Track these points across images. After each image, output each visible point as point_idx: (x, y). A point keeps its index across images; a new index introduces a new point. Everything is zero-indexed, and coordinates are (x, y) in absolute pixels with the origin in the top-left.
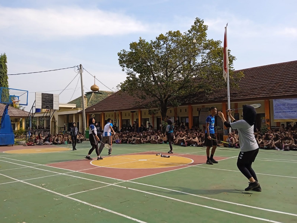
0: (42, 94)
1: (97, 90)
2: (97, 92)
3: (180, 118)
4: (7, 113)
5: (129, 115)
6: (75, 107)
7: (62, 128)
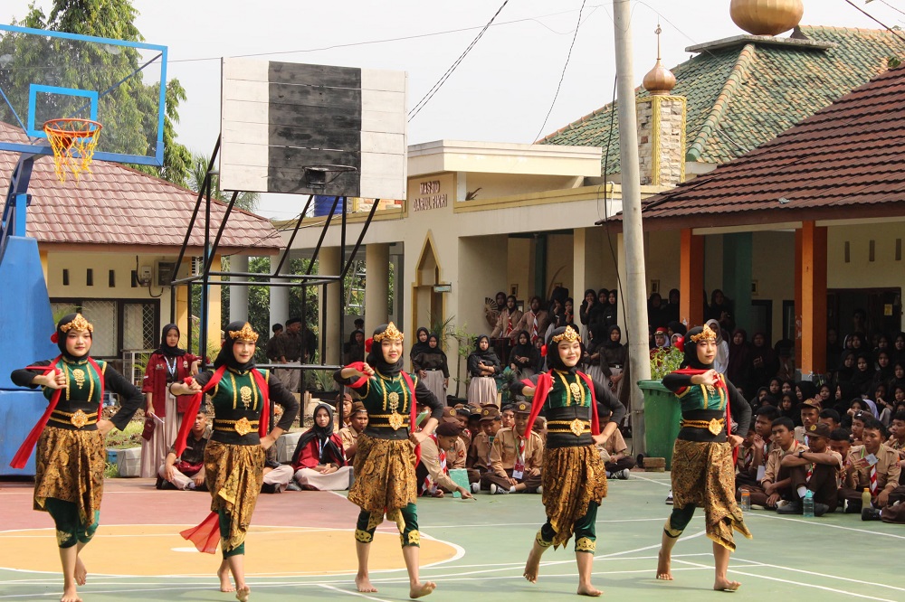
0: (276, 68)
1: (789, 20)
2: (784, 37)
4: (24, 222)
6: (595, 170)
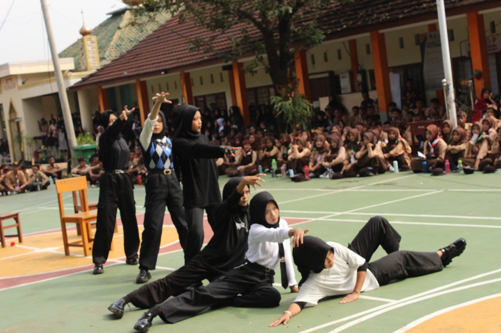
3: (368, 74)
5: (222, 80)
6: (73, 67)
7: (38, 139)
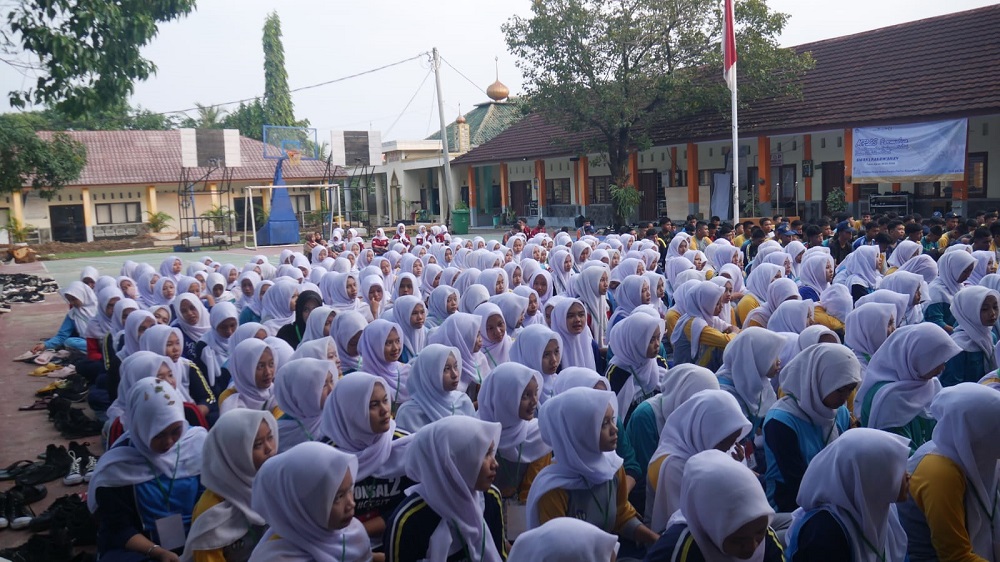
0: (346, 133)
1: (506, 95)
2: (504, 101)
5: (568, 169)
7: (417, 202)
